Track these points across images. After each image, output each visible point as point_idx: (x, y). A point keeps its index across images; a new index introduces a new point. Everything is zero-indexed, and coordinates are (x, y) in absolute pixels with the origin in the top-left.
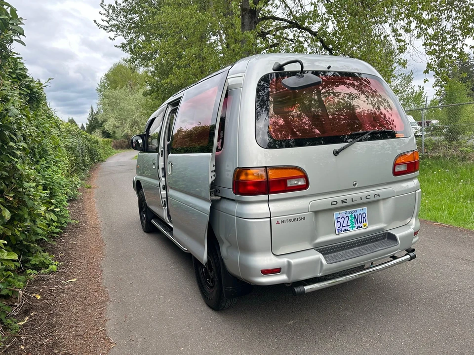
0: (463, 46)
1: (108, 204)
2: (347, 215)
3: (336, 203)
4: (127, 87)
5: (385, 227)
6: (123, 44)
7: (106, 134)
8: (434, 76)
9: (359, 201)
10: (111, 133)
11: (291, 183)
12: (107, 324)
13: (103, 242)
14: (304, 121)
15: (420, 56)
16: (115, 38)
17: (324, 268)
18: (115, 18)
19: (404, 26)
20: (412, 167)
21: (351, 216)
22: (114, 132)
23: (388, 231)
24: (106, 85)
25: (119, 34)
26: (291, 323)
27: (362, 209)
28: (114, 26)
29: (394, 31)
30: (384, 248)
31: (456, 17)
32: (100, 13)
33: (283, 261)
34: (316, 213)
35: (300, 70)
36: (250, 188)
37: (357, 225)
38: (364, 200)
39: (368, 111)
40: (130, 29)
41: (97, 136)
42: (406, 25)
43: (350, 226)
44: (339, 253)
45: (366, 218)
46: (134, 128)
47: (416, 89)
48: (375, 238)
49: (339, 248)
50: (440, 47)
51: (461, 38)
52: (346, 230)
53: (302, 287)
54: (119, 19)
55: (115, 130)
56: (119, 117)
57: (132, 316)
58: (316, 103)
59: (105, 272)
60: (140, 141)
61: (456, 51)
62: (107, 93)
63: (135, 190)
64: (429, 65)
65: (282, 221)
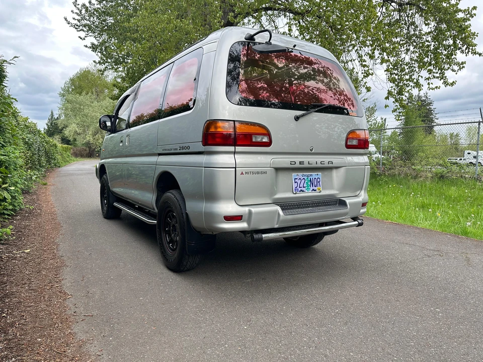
0: (418, 77)
1: (66, 197)
2: (303, 178)
3: (294, 163)
4: (92, 93)
5: (338, 194)
6: (93, 44)
7: (65, 141)
8: (394, 102)
9: (314, 165)
10: (72, 140)
11: (256, 139)
12: (63, 282)
13: (60, 224)
15: (382, 83)
16: (86, 38)
17: (281, 218)
18: (88, 18)
19: (368, 53)
21: (308, 179)
22: (75, 140)
23: (341, 198)
24: (71, 90)
25: (90, 34)
27: (317, 174)
28: (85, 26)
29: (360, 56)
31: (414, 51)
32: (72, 11)
33: (245, 210)
34: (277, 169)
36: (218, 140)
37: (312, 188)
40: (102, 30)
41: (56, 140)
42: (370, 52)
43: (306, 188)
44: (295, 210)
45: (320, 183)
46: (97, 136)
47: (379, 120)
48: (328, 202)
49: (295, 206)
50: (400, 77)
51: (417, 70)
52: (302, 191)
53: (261, 234)
54: (92, 19)
55: (76, 137)
56: (82, 123)
59: (61, 246)
60: (109, 123)
61: (412, 81)
62: (70, 97)
63: (98, 178)
64: (390, 93)
65: (246, 173)
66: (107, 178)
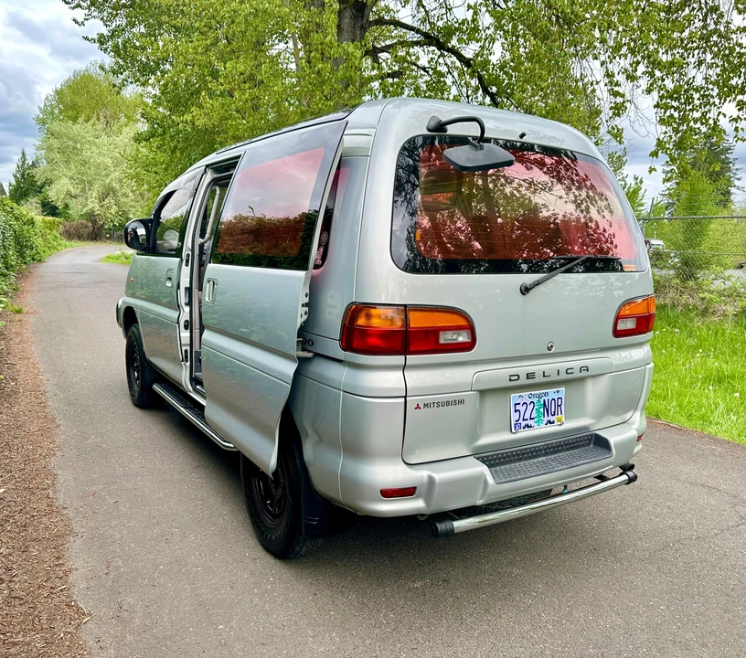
0: (718, 115)
1: (59, 347)
2: (531, 400)
3: (516, 377)
4: (98, 119)
5: (592, 424)
6: (101, 36)
7: (50, 209)
8: (667, 162)
9: (554, 378)
10: (60, 208)
11: (446, 338)
12: (71, 578)
13: (53, 420)
14: (459, 225)
15: (646, 124)
16: (86, 23)
17: (490, 490)
19: (626, 70)
20: (644, 324)
21: (539, 401)
22: (67, 206)
23: (597, 432)
24: (56, 112)
25: (95, 14)
26: (418, 584)
27: (558, 392)
29: (609, 75)
30: (589, 461)
31: (712, 64)
33: (422, 474)
34: (483, 393)
35: (479, 135)
36: (373, 341)
37: (546, 419)
38: (563, 376)
39: (564, 216)
41: (31, 209)
42: (629, 68)
43: (536, 420)
44: (513, 465)
45: (563, 407)
46: (107, 201)
47: (630, 181)
48: (574, 443)
49: (514, 456)
50: (682, 114)
51: (717, 101)
52: (528, 426)
53: (450, 523)
55: (68, 201)
56: (79, 176)
57: (120, 563)
58: (479, 194)
59: (60, 479)
60: (141, 231)
61: (706, 124)
62: (56, 126)
63: (121, 326)
64: (660, 143)
65: (426, 405)
66: (140, 334)
